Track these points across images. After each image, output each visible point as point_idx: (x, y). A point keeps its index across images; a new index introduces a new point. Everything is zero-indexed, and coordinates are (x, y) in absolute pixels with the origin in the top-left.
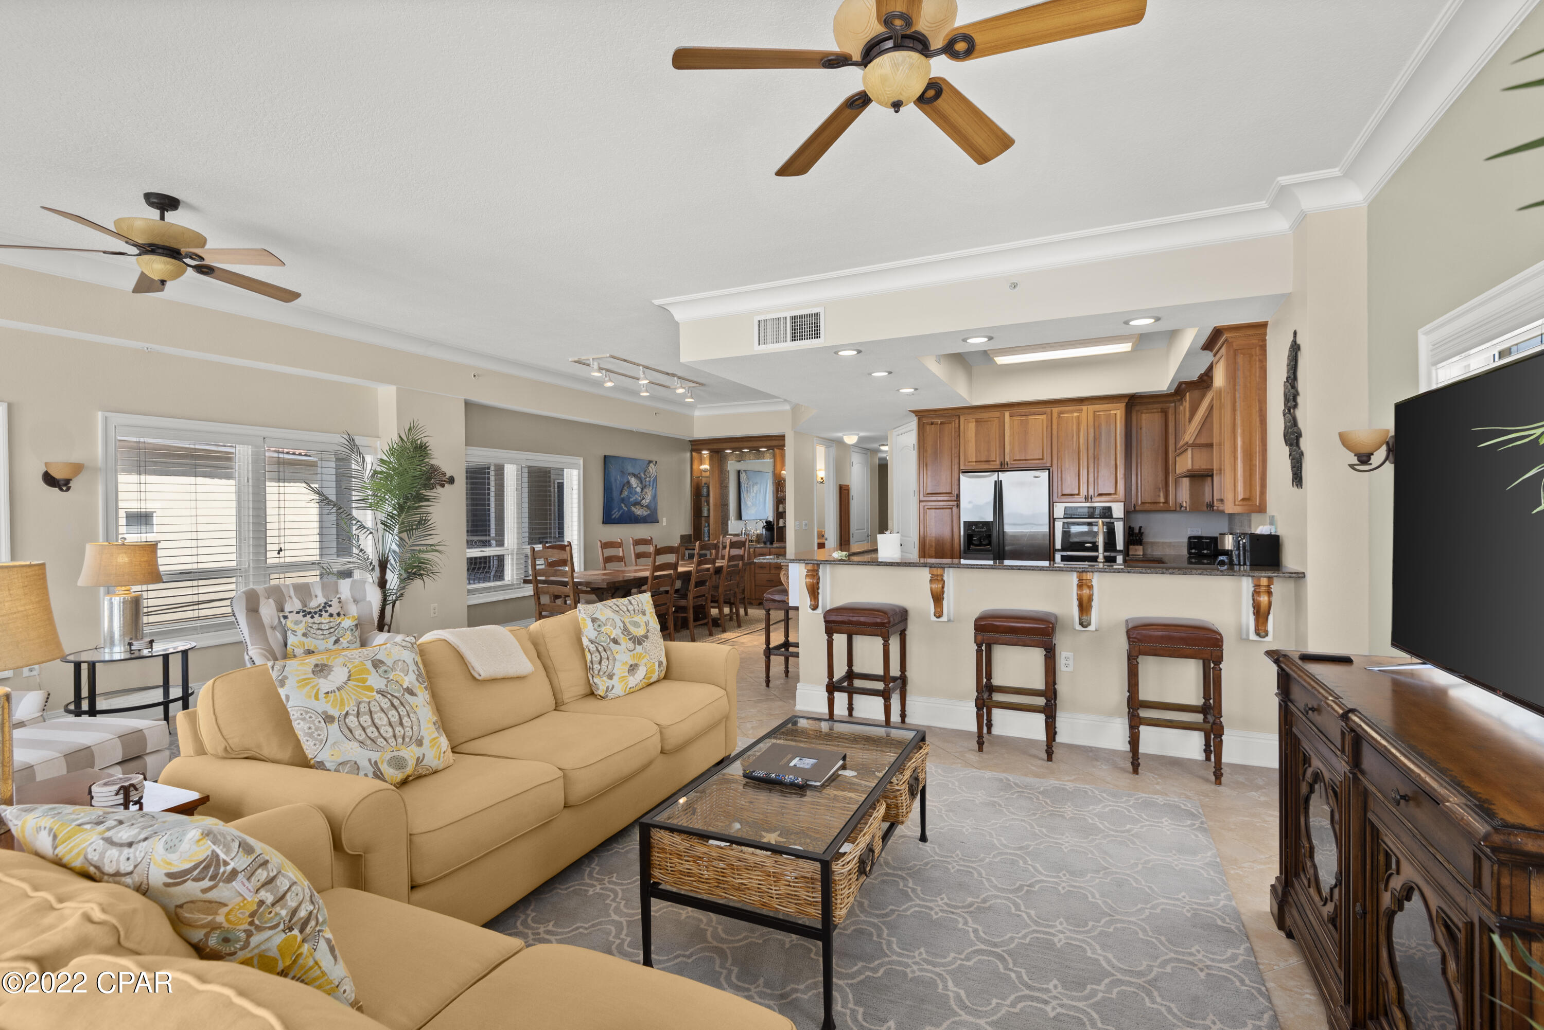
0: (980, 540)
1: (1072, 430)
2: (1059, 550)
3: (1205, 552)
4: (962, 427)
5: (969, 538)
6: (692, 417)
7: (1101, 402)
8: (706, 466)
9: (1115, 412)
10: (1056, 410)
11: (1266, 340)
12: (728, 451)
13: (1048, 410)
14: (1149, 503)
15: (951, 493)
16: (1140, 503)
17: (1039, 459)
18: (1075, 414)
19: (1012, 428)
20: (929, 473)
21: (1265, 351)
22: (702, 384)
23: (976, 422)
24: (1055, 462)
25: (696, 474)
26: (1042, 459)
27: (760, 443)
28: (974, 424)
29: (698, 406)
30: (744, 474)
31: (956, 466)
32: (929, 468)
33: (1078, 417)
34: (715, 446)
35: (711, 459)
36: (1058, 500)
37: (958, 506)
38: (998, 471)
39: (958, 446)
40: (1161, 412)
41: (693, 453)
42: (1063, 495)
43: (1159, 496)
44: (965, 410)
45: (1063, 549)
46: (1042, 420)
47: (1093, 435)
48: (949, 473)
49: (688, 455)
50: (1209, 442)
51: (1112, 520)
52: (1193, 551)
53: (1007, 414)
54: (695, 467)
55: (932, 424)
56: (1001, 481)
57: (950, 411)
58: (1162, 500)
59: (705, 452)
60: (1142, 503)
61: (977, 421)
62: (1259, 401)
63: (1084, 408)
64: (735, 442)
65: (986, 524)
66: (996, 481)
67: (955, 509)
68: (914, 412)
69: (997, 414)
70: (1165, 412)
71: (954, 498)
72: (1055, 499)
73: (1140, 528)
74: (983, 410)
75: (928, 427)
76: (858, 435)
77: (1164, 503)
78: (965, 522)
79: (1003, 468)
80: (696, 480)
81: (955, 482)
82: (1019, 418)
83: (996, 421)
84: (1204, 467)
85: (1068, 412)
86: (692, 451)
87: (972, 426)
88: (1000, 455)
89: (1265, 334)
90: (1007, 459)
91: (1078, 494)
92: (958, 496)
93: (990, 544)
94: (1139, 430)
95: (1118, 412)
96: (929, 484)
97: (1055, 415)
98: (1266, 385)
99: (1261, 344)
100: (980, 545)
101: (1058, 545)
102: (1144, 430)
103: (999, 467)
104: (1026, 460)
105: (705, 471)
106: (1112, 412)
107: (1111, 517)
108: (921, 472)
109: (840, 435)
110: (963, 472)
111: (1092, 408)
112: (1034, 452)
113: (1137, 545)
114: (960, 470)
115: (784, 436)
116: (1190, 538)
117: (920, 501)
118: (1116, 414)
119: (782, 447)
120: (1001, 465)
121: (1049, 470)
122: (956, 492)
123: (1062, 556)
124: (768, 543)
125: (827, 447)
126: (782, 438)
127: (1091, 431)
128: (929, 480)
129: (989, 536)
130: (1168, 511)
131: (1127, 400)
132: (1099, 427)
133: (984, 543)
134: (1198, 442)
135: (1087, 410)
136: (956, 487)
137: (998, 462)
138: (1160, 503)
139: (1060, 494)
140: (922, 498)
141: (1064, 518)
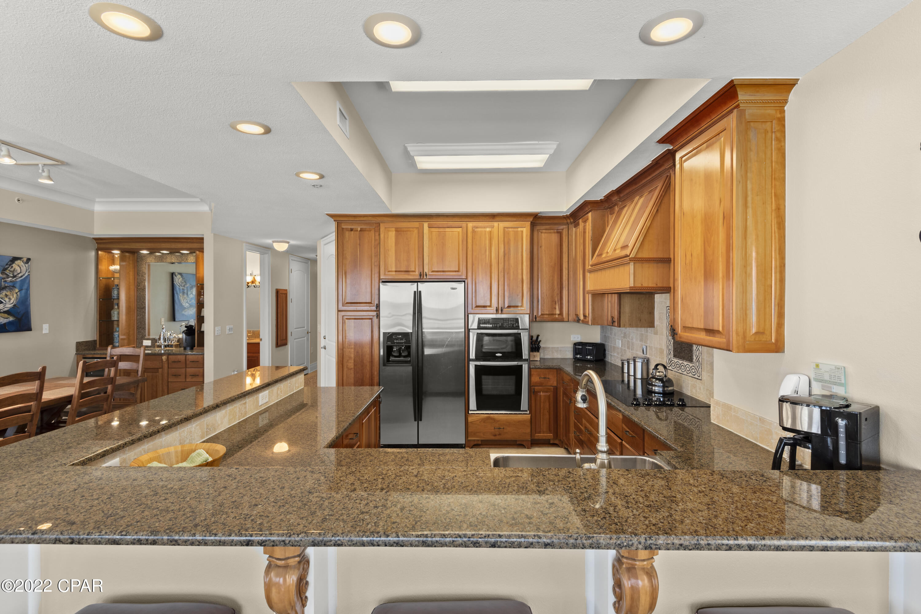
0: (399, 350)
1: (485, 244)
2: (473, 360)
3: (589, 357)
4: (382, 236)
5: (389, 350)
6: (92, 212)
7: (510, 219)
8: (117, 267)
9: (522, 229)
10: (470, 225)
11: (784, 111)
12: (145, 252)
13: (464, 224)
14: (547, 314)
15: (371, 303)
16: (540, 314)
17: (455, 271)
18: (488, 229)
19: (430, 239)
20: (348, 281)
21: (784, 126)
22: (63, 163)
23: (396, 231)
24: (470, 274)
25: (103, 275)
26: (458, 271)
27: (179, 245)
28: (394, 233)
29: (97, 200)
30: (179, 276)
31: (377, 275)
32: (348, 276)
33: (490, 231)
34: (127, 246)
35: (122, 258)
36: (472, 312)
37: (378, 316)
38: (417, 282)
39: (378, 255)
40: (557, 232)
41: (100, 252)
42: (477, 307)
43: (555, 309)
44: (385, 219)
45: (477, 359)
46: (459, 233)
47: (503, 250)
48: (368, 282)
49: (93, 254)
50: (666, 256)
51: (519, 331)
52: (578, 356)
53: (426, 225)
54: (103, 267)
55: (352, 230)
56: (420, 292)
57: (370, 218)
58: (558, 312)
59: (116, 252)
60: (542, 314)
61: (398, 230)
62: (776, 195)
63: (496, 224)
64: (150, 242)
65: (406, 335)
66: (415, 292)
67: (375, 320)
68: (332, 216)
69: (416, 224)
70: (560, 233)
71: (374, 308)
72: (470, 310)
73: (538, 336)
74: (403, 220)
75: (347, 234)
76: (288, 243)
77: (559, 315)
78: (384, 333)
79: (422, 279)
80: (104, 281)
81: (375, 292)
82: (437, 230)
83: (416, 231)
84: (645, 285)
85: (481, 227)
86: (97, 250)
87: (392, 234)
88: (419, 266)
89: (786, 101)
90: (426, 270)
91: (490, 306)
92: (378, 306)
93: (409, 355)
94: (540, 249)
95: (524, 230)
96: (348, 293)
97: (470, 229)
98: (784, 173)
99: (779, 116)
100: (400, 356)
101: (472, 355)
102: (543, 248)
103: (418, 277)
104: (443, 271)
105: (114, 272)
106: (519, 229)
107: (517, 328)
108: (340, 280)
109: (269, 241)
110: (383, 282)
111: (502, 225)
112: (451, 264)
113: (535, 351)
114: (380, 279)
115: (202, 239)
116: (575, 344)
117: (339, 311)
118: (522, 231)
119: (202, 250)
120: (420, 275)
121: (464, 281)
122: (376, 302)
123: (476, 366)
124: (188, 348)
125: (262, 254)
126: (201, 240)
127: (502, 246)
128: (349, 288)
129: (408, 348)
130: (562, 321)
131: (531, 219)
132: (509, 243)
133: (403, 354)
134: (640, 256)
135: (499, 226)
136: (377, 297)
137: (417, 273)
138: (556, 314)
139: (474, 306)
140: (341, 308)
141: (478, 329)
